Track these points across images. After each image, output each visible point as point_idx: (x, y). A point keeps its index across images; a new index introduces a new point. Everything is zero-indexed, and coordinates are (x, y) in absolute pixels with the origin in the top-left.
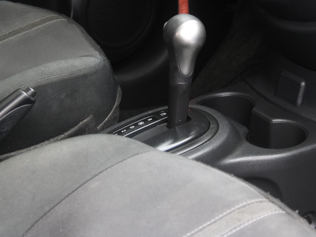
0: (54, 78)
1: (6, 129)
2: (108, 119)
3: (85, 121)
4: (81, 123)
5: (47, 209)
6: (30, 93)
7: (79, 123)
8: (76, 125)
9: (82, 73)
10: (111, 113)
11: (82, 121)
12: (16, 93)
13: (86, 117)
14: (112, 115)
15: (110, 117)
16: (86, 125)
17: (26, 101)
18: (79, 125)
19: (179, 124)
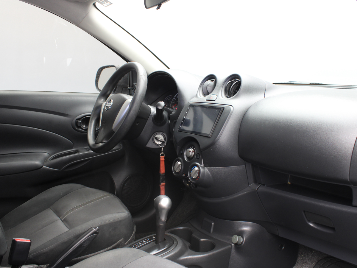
1: (86, 245)
3: (120, 240)
4: (118, 241)
6: (96, 229)
7: (117, 241)
8: (116, 242)
10: (131, 237)
12: (91, 229)
13: (121, 239)
15: (131, 239)
16: (121, 242)
17: (95, 233)
18: (117, 242)
19: (161, 242)
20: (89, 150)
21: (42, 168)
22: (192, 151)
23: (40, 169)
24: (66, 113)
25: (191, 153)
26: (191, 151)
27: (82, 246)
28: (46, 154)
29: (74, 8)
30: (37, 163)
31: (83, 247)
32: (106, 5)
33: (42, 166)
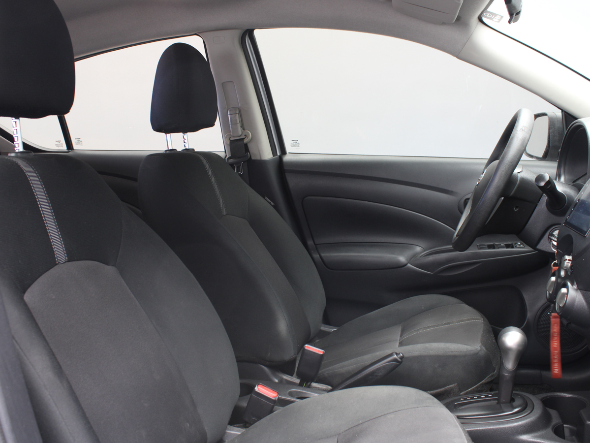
0: (432, 353)
2: (471, 390)
3: (451, 386)
4: (448, 386)
5: (361, 422)
6: (399, 356)
7: (446, 386)
8: (444, 387)
9: (453, 354)
10: (475, 387)
11: (448, 385)
12: (391, 355)
13: (452, 384)
14: (476, 387)
16: (452, 389)
17: (395, 360)
18: (446, 388)
19: (503, 403)
20: (485, 248)
21: (406, 267)
22: (569, 260)
23: (402, 268)
24: (450, 189)
25: (566, 263)
26: (567, 260)
27: (375, 374)
28: (418, 249)
29: (448, 33)
30: (402, 259)
31: (376, 376)
32: (498, 21)
33: (406, 265)
